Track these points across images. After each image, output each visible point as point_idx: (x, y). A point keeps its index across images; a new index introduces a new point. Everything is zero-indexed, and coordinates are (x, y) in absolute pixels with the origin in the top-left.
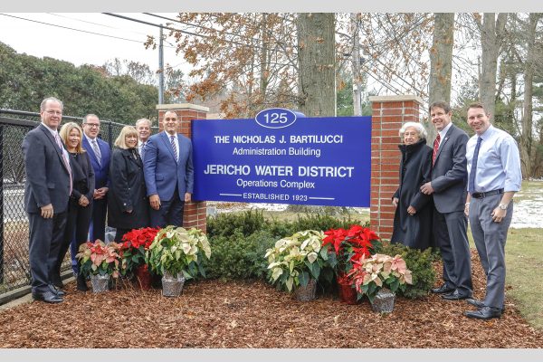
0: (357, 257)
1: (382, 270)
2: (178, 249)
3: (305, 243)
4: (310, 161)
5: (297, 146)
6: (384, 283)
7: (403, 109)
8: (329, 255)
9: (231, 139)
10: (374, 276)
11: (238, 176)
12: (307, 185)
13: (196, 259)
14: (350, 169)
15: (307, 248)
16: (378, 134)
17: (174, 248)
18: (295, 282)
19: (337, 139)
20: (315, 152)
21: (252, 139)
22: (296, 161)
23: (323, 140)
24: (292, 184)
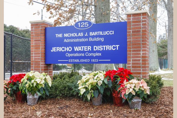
0: (122, 82)
1: (135, 87)
2: (35, 81)
3: (96, 76)
4: (99, 43)
5: (93, 37)
6: (136, 93)
7: (142, 17)
8: (108, 82)
9: (63, 35)
10: (131, 90)
11: (66, 52)
12: (97, 54)
13: (44, 86)
14: (117, 46)
15: (97, 79)
16: (130, 29)
17: (33, 81)
18: (91, 95)
19: (111, 33)
20: (101, 39)
21: (73, 35)
22: (92, 44)
23: (105, 33)
24: (91, 54)
